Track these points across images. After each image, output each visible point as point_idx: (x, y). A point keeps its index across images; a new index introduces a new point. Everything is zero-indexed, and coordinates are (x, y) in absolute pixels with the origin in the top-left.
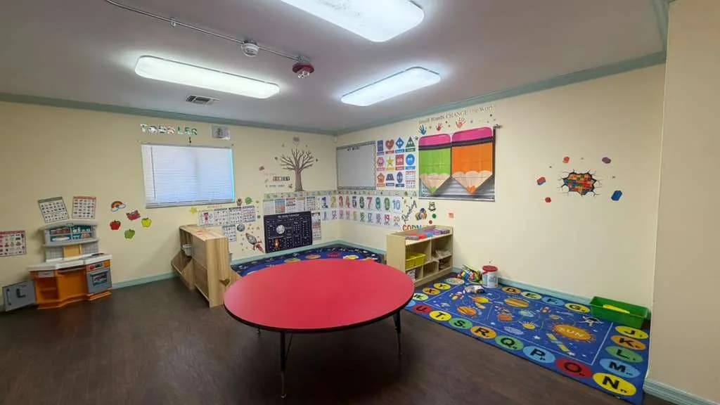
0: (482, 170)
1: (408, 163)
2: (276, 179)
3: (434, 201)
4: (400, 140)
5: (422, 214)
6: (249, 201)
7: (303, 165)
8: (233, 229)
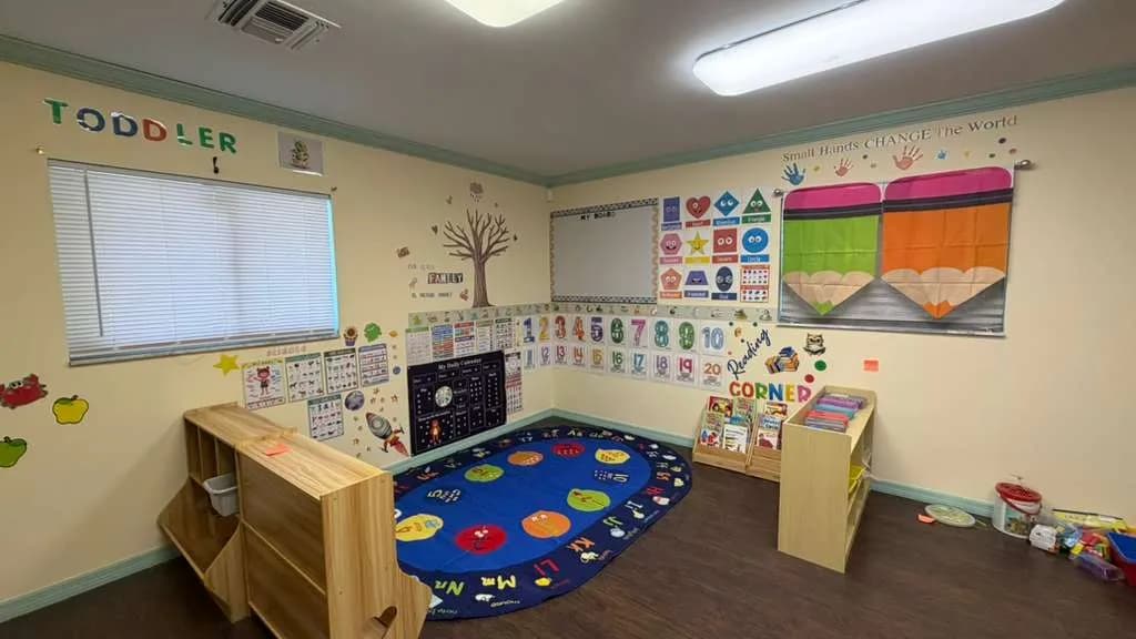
0: (976, 264)
1: (747, 245)
2: (434, 278)
3: (818, 332)
4: (727, 197)
5: (785, 360)
6: (373, 331)
7: (490, 247)
8: (334, 407)
